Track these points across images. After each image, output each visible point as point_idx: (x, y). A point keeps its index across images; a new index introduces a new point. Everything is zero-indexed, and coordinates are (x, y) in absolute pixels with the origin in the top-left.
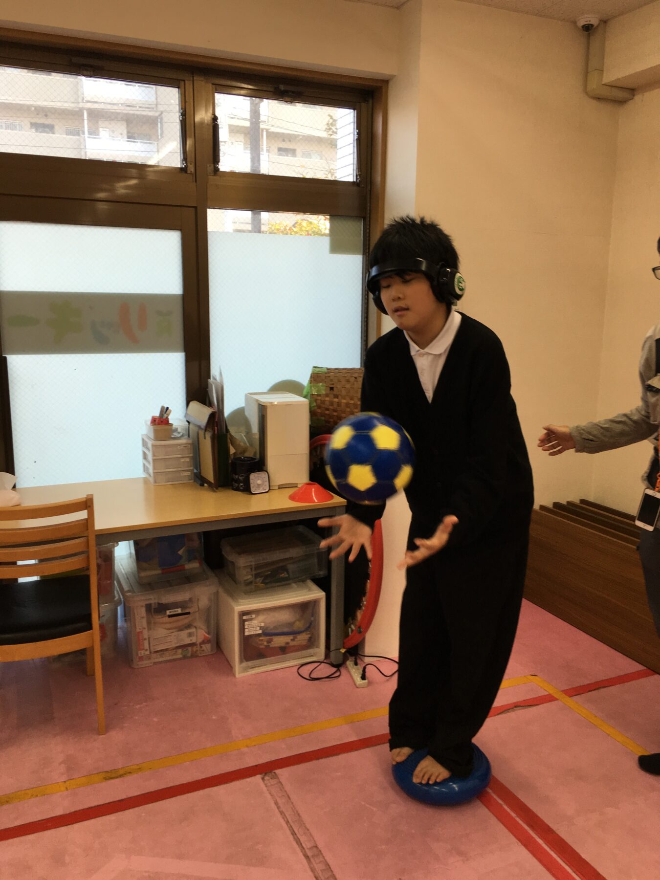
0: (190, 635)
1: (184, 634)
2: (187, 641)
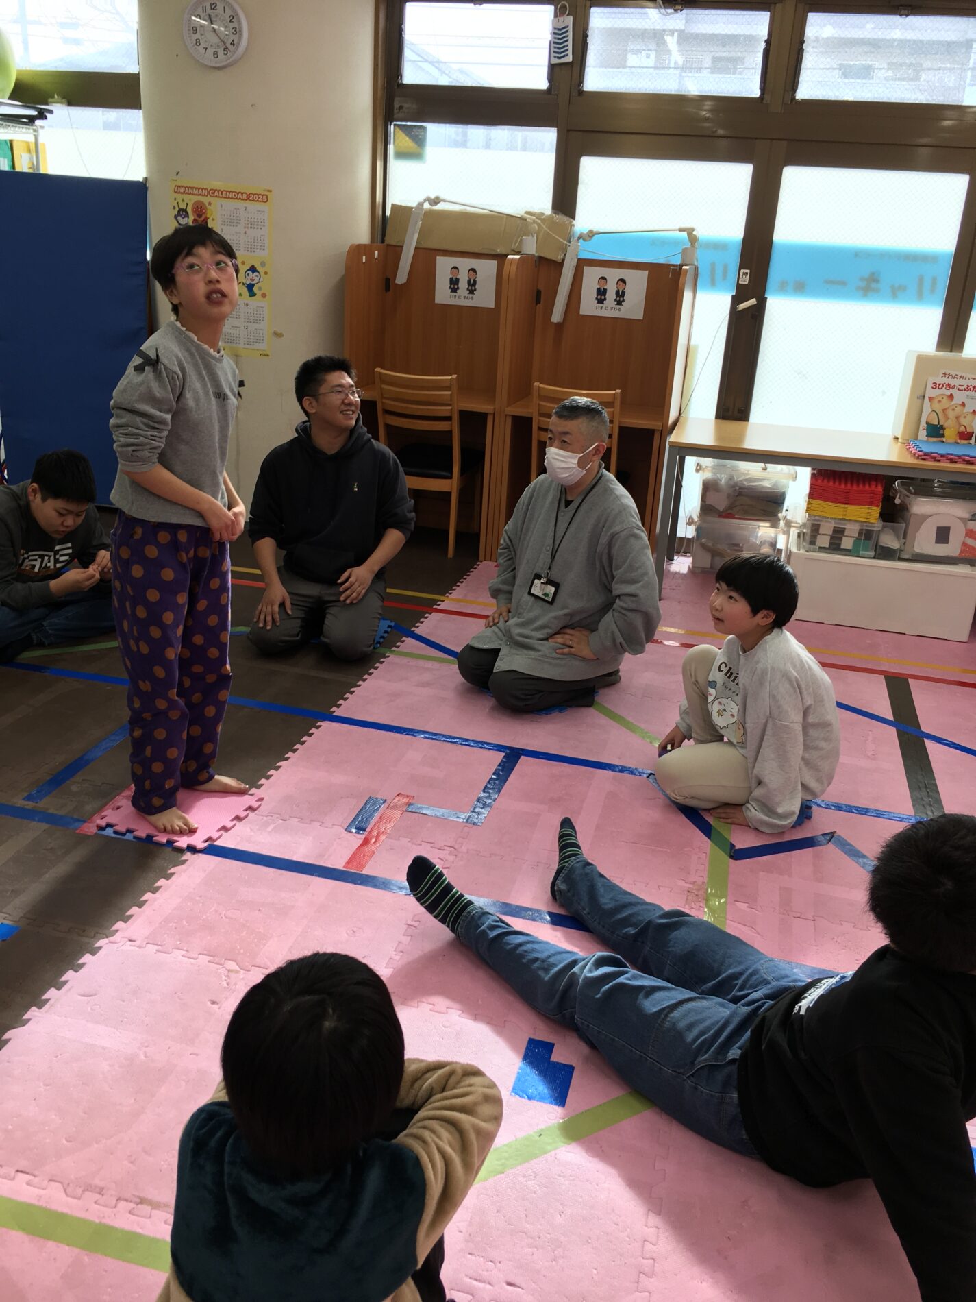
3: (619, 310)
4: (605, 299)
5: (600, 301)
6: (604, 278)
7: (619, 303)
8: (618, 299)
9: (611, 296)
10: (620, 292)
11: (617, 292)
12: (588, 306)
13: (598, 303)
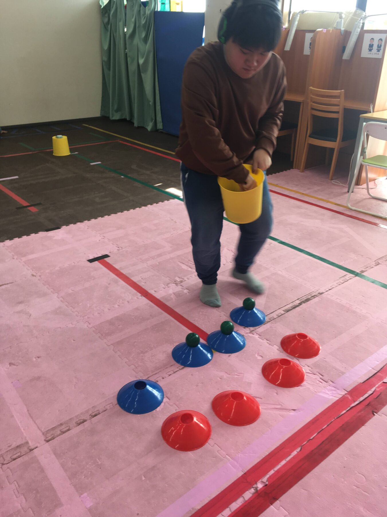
3: (378, 54)
4: (372, 49)
5: (370, 50)
6: (373, 39)
7: (378, 51)
8: (378, 49)
9: (375, 47)
10: (380, 45)
11: (378, 45)
12: (365, 53)
13: (369, 51)
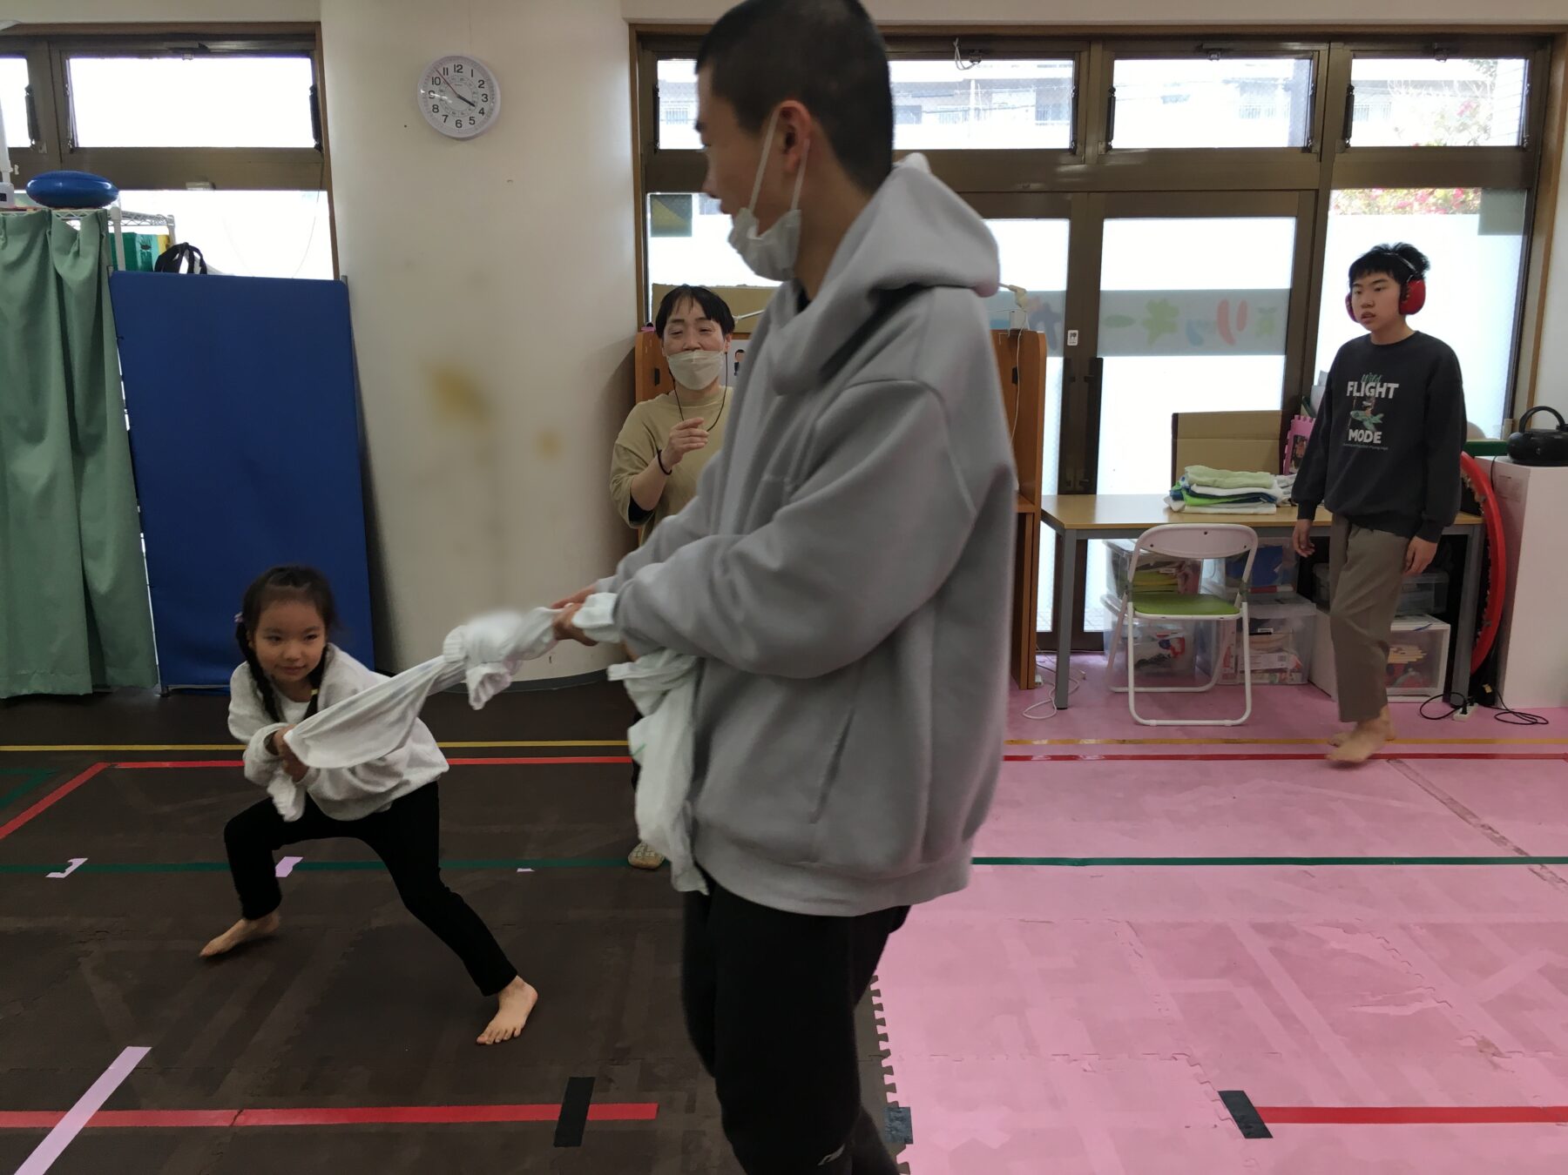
0: (1282, 659)
1: (1275, 656)
2: (1278, 665)
